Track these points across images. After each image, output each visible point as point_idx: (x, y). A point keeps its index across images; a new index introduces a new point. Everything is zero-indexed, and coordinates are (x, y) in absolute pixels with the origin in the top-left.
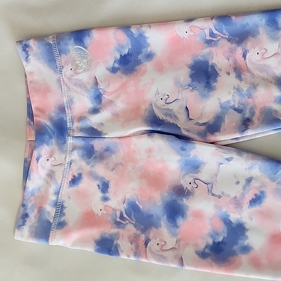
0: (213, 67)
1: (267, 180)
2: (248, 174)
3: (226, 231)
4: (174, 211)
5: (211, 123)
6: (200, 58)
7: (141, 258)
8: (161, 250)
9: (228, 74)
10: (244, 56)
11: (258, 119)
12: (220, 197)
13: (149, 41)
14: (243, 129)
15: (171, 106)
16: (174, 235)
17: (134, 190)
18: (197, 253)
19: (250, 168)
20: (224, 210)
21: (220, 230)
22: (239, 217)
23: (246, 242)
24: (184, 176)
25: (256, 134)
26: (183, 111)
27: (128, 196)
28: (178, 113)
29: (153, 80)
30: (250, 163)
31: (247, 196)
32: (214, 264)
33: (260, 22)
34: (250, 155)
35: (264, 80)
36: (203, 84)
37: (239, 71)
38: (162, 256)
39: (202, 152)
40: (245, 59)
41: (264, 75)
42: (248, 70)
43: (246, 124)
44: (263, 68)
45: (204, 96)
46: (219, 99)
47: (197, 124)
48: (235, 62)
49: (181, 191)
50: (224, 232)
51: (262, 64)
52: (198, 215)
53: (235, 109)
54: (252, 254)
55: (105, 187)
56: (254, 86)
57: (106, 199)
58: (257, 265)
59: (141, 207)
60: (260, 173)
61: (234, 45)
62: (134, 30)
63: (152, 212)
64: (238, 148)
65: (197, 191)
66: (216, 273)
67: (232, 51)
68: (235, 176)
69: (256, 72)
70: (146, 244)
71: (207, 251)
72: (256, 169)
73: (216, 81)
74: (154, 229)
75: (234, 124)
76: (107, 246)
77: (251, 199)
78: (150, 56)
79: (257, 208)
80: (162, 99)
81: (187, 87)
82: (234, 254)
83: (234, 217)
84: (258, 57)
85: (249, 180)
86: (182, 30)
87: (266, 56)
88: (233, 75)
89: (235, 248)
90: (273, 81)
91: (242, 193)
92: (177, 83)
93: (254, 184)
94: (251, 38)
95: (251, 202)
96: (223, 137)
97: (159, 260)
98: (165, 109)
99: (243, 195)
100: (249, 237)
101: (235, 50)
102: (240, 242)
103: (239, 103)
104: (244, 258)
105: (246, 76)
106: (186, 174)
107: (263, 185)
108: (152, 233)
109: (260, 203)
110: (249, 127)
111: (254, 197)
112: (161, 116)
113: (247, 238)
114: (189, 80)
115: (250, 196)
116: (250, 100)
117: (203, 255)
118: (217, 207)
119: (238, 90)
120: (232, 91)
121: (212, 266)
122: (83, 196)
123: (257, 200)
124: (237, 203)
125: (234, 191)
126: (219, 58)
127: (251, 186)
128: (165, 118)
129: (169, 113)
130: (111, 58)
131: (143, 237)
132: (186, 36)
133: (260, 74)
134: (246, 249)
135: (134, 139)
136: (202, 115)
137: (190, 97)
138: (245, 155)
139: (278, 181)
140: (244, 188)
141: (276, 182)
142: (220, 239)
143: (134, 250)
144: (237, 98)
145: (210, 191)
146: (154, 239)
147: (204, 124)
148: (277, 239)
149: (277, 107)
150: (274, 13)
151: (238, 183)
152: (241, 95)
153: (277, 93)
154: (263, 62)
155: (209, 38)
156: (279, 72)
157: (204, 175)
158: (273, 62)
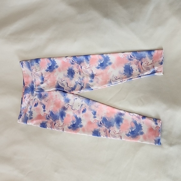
0: (74, 71)
1: (87, 105)
2: (81, 103)
3: (76, 120)
4: (62, 115)
5: (73, 88)
6: (70, 68)
7: (52, 129)
8: (59, 126)
9: (77, 73)
10: (81, 68)
11: (85, 87)
12: (74, 110)
13: (56, 62)
14: (81, 90)
15: (63, 82)
16: (63, 122)
17: (52, 108)
18: (68, 127)
20: (75, 114)
21: (74, 120)
25: (85, 92)
26: (66, 84)
27: (50, 110)
29: (58, 74)
30: (82, 100)
33: (84, 58)
34: (82, 97)
36: (71, 76)
37: (80, 73)
39: (69, 96)
41: (87, 74)
42: (82, 72)
43: (82, 88)
44: (86, 72)
45: (71, 79)
46: (75, 80)
48: (79, 69)
49: (64, 108)
52: (69, 115)
53: (79, 84)
54: (83, 127)
55: (44, 107)
56: (84, 77)
57: (44, 111)
58: (84, 131)
59: (54, 113)
62: (52, 59)
63: (57, 115)
65: (68, 108)
66: (72, 133)
67: (78, 66)
68: (78, 104)
69: (84, 73)
70: (55, 125)
71: (71, 126)
72: (84, 102)
73: (74, 75)
74: (57, 120)
75: (79, 88)
76: (43, 125)
78: (57, 67)
79: (84, 113)
80: (60, 80)
82: (78, 127)
83: (78, 116)
85: (82, 105)
86: (65, 60)
87: (86, 68)
88: (78, 73)
92: (64, 75)
94: (82, 63)
95: (82, 112)
96: (75, 92)
97: (57, 129)
99: (80, 109)
100: (82, 122)
102: (80, 124)
103: (80, 82)
104: (80, 129)
105: (82, 74)
106: (66, 103)
107: (85, 107)
109: (85, 112)
112: (60, 85)
114: (67, 75)
115: (82, 110)
116: (83, 81)
117: (69, 128)
118: (73, 113)
119: (80, 78)
120: (78, 78)
122: (38, 110)
123: (84, 111)
124: (79, 112)
125: (78, 108)
126: (75, 69)
127: (82, 107)
128: (61, 86)
129: (63, 84)
130: (46, 67)
133: (86, 73)
134: (81, 126)
136: (71, 85)
137: (67, 79)
138: (80, 97)
139: (89, 105)
140: (80, 107)
143: (51, 126)
144: (80, 80)
145: (72, 108)
146: (57, 123)
147: (71, 88)
148: (90, 123)
149: (90, 83)
150: (87, 56)
151: (79, 106)
152: (80, 79)
153: (89, 79)
154: (86, 70)
155: (72, 62)
156: (91, 73)
157: (70, 103)
158: (88, 70)
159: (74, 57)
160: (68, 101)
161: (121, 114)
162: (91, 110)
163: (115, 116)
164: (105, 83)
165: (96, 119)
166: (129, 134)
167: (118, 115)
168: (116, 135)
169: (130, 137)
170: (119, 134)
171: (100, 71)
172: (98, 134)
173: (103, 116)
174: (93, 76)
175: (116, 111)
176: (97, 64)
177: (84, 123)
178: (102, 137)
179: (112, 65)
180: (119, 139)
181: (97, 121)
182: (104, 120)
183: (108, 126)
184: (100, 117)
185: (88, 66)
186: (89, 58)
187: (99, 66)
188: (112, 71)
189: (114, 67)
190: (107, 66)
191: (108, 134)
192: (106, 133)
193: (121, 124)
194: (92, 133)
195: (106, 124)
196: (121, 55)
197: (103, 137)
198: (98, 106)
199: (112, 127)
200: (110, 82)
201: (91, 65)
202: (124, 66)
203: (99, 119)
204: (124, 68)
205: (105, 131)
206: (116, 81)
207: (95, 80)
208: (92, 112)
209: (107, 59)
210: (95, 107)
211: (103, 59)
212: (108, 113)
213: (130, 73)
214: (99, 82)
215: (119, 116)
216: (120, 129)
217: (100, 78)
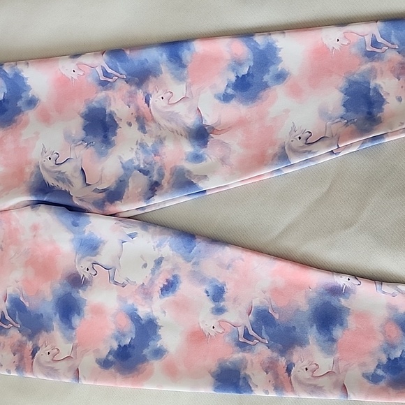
0: (111, 115)
1: (181, 260)
2: (156, 254)
3: (134, 330)
4: (68, 308)
5: (112, 189)
6: (95, 104)
7: (24, 373)
8: (52, 360)
9: (130, 124)
10: (147, 101)
11: (168, 183)
12: (124, 285)
13: (29, 82)
14: (149, 195)
15: (62, 168)
16: (70, 339)
17: (17, 282)
18: (98, 362)
19: (159, 246)
20: (130, 302)
21: (126, 330)
22: (149, 310)
23: (159, 344)
24: (80, 260)
25: (165, 202)
26: (78, 174)
27: (10, 291)
28: (73, 176)
29: (37, 134)
30: (158, 239)
31: (156, 282)
32: (118, 374)
33: (160, 57)
34: (158, 229)
35: (173, 132)
36: (99, 139)
37: (142, 121)
38: (52, 368)
39: (99, 226)
40: (149, 105)
41: (173, 126)
42: (153, 120)
44: (172, 117)
45: (102, 154)
46: (120, 158)
47: (96, 190)
48: (138, 109)
49: (76, 281)
50: (131, 332)
51: (169, 112)
52: (98, 311)
53: (141, 171)
54: (167, 358)
56: (161, 140)
58: (172, 373)
59: (27, 304)
60: (171, 252)
61: (133, 88)
62: (7, 68)
64: (143, 220)
65: (96, 280)
66: (119, 386)
67: (132, 95)
68: (142, 257)
69: (163, 123)
70: (33, 354)
71: (111, 358)
72: (167, 246)
73: (115, 134)
74: (44, 333)
75: (140, 190)
77: (162, 286)
78: (32, 102)
79: (170, 298)
80: (50, 159)
81: (80, 142)
82: (143, 359)
83: (143, 311)
84: (163, 103)
85: (159, 262)
86: (67, 68)
87: (173, 101)
88: (135, 126)
89: (146, 351)
90: (184, 134)
91: (151, 279)
92: (67, 137)
93: (165, 266)
94: (152, 79)
95: (162, 290)
96: (126, 207)
97: (48, 374)
98: (56, 172)
99: (152, 282)
100: (162, 337)
101: (135, 93)
102: (151, 343)
103: (145, 162)
104: (156, 365)
105: (151, 127)
106: (83, 257)
107: (176, 267)
108: (42, 338)
109: (174, 290)
110: (156, 193)
111: (166, 283)
112: (51, 181)
113: (159, 337)
114: (82, 134)
115: (160, 282)
116: (157, 158)
117: (105, 364)
118: (120, 298)
119: (142, 145)
120: (135, 147)
121: (115, 377)
123: (169, 287)
124: (146, 292)
125: (141, 277)
126: (118, 104)
127: (161, 269)
128: (56, 184)
129: (60, 177)
131: (30, 345)
132: (75, 76)
133: (168, 124)
134: (159, 353)
135: (14, 213)
136: (101, 179)
137: (84, 155)
138: (152, 229)
139: (193, 261)
140: (153, 272)
141: (191, 263)
142: (127, 341)
143: (17, 363)
144: (142, 156)
145: (111, 278)
146: (44, 346)
147: (104, 190)
148: (197, 337)
149: (189, 166)
150: (174, 46)
151: (145, 266)
152: (146, 152)
153: (188, 148)
154: (170, 109)
155: (103, 78)
156: (191, 121)
157: (104, 258)
158: (181, 109)
159: (116, 52)
160: (91, 247)
161: (336, 291)
162: (203, 280)
163: (310, 301)
164: (260, 161)
165: (225, 316)
166: (380, 372)
167: (321, 294)
168: (320, 382)
169: (383, 384)
170: (334, 378)
171: (235, 110)
172: (241, 382)
173: (256, 303)
174: (201, 135)
175: (317, 279)
176: (223, 80)
177: (170, 339)
178: (258, 393)
179: (289, 82)
180: (335, 397)
181: (229, 328)
182: (263, 319)
183: (280, 346)
184: (243, 308)
185: (179, 90)
186: (186, 55)
187: (230, 91)
188: (287, 111)
189: (296, 92)
190: (265, 86)
191: (282, 379)
192: (276, 376)
193: (338, 332)
194: (210, 379)
195: (272, 337)
196: (331, 37)
197: (261, 393)
198: (233, 260)
199: (298, 348)
200: (283, 157)
201: (194, 88)
202: (342, 83)
203: (237, 317)
204: (342, 95)
205: (270, 367)
206: (310, 152)
207: (212, 153)
208: (204, 287)
209: (265, 59)
210: (221, 265)
211: (251, 56)
212: (276, 291)
213: (370, 113)
214: (233, 160)
215: (327, 298)
216: (338, 355)
217: (235, 144)
